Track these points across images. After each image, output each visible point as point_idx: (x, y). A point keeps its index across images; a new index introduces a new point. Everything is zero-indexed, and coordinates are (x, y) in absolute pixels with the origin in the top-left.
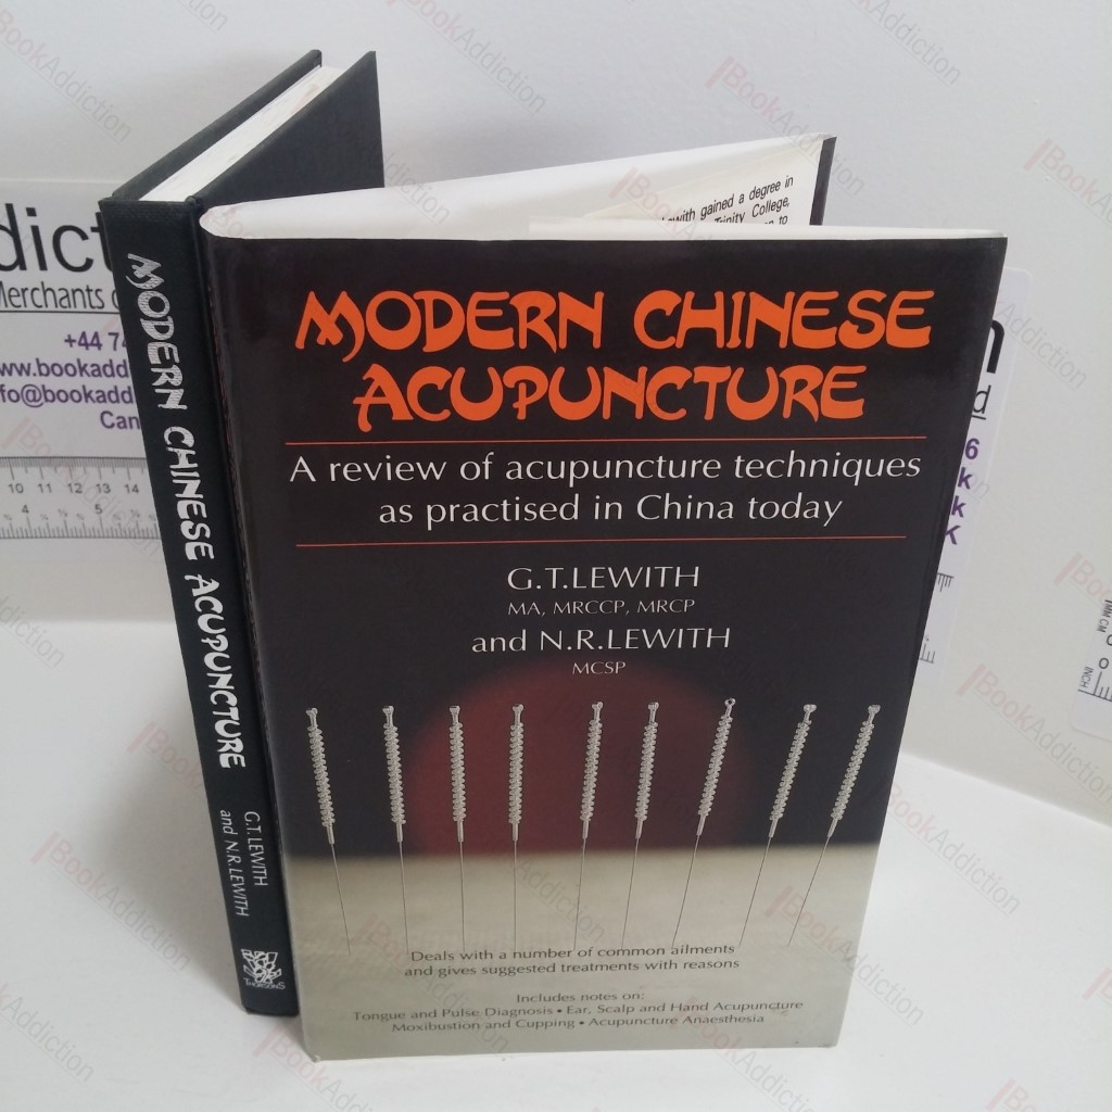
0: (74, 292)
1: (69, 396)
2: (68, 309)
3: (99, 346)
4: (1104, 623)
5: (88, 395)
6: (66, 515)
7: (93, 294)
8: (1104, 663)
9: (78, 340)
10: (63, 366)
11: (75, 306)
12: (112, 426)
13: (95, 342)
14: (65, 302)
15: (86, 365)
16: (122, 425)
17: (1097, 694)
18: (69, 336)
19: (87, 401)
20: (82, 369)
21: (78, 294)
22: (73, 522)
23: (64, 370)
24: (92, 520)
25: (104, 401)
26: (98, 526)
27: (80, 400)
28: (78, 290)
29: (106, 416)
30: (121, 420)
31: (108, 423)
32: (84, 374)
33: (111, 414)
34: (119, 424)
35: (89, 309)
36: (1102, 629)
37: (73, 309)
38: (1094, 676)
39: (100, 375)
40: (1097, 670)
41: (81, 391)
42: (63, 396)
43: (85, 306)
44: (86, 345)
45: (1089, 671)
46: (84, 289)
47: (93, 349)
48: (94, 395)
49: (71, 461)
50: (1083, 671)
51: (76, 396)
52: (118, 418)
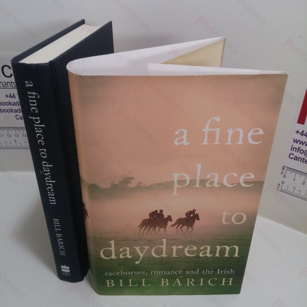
0: (7, 83)
1: (7, 111)
2: (6, 88)
3: (15, 97)
4: (283, 172)
5: (12, 111)
6: (7, 143)
7: (13, 84)
8: (283, 182)
9: (9, 96)
10: (5, 103)
11: (8, 87)
12: (19, 119)
13: (14, 96)
14: (5, 86)
15: (11, 103)
16: (21, 119)
17: (281, 191)
18: (7, 95)
19: (12, 112)
20: (10, 104)
21: (9, 84)
22: (9, 145)
23: (5, 104)
24: (14, 144)
25: (17, 112)
26: (15, 146)
27: (10, 112)
28: (9, 82)
29: (17, 116)
30: (21, 117)
31: (18, 118)
32: (11, 105)
33: (18, 116)
34: (20, 118)
35: (12, 87)
36: (282, 173)
37: (7, 87)
38: (280, 186)
39: (15, 105)
40: (281, 184)
41: (10, 109)
42: (5, 111)
43: (11, 87)
44: (11, 97)
45: (279, 185)
46: (10, 82)
47: (13, 98)
48: (14, 111)
49: (8, 128)
50: (277, 184)
51: (9, 111)
52: (20, 117)
